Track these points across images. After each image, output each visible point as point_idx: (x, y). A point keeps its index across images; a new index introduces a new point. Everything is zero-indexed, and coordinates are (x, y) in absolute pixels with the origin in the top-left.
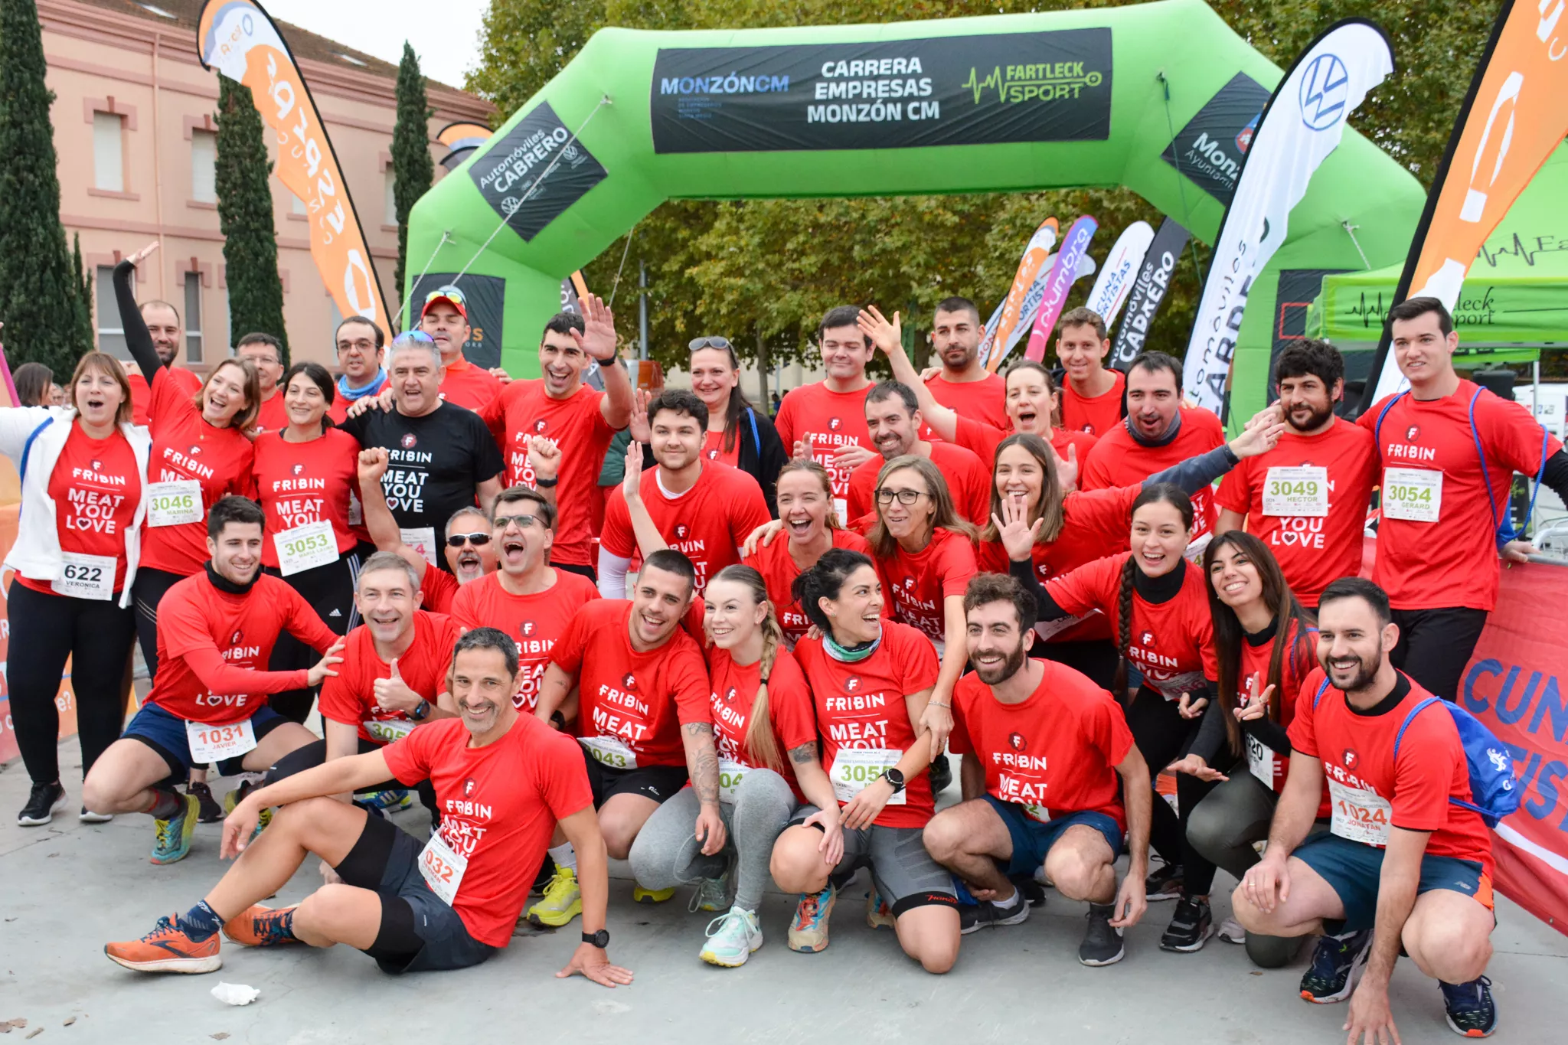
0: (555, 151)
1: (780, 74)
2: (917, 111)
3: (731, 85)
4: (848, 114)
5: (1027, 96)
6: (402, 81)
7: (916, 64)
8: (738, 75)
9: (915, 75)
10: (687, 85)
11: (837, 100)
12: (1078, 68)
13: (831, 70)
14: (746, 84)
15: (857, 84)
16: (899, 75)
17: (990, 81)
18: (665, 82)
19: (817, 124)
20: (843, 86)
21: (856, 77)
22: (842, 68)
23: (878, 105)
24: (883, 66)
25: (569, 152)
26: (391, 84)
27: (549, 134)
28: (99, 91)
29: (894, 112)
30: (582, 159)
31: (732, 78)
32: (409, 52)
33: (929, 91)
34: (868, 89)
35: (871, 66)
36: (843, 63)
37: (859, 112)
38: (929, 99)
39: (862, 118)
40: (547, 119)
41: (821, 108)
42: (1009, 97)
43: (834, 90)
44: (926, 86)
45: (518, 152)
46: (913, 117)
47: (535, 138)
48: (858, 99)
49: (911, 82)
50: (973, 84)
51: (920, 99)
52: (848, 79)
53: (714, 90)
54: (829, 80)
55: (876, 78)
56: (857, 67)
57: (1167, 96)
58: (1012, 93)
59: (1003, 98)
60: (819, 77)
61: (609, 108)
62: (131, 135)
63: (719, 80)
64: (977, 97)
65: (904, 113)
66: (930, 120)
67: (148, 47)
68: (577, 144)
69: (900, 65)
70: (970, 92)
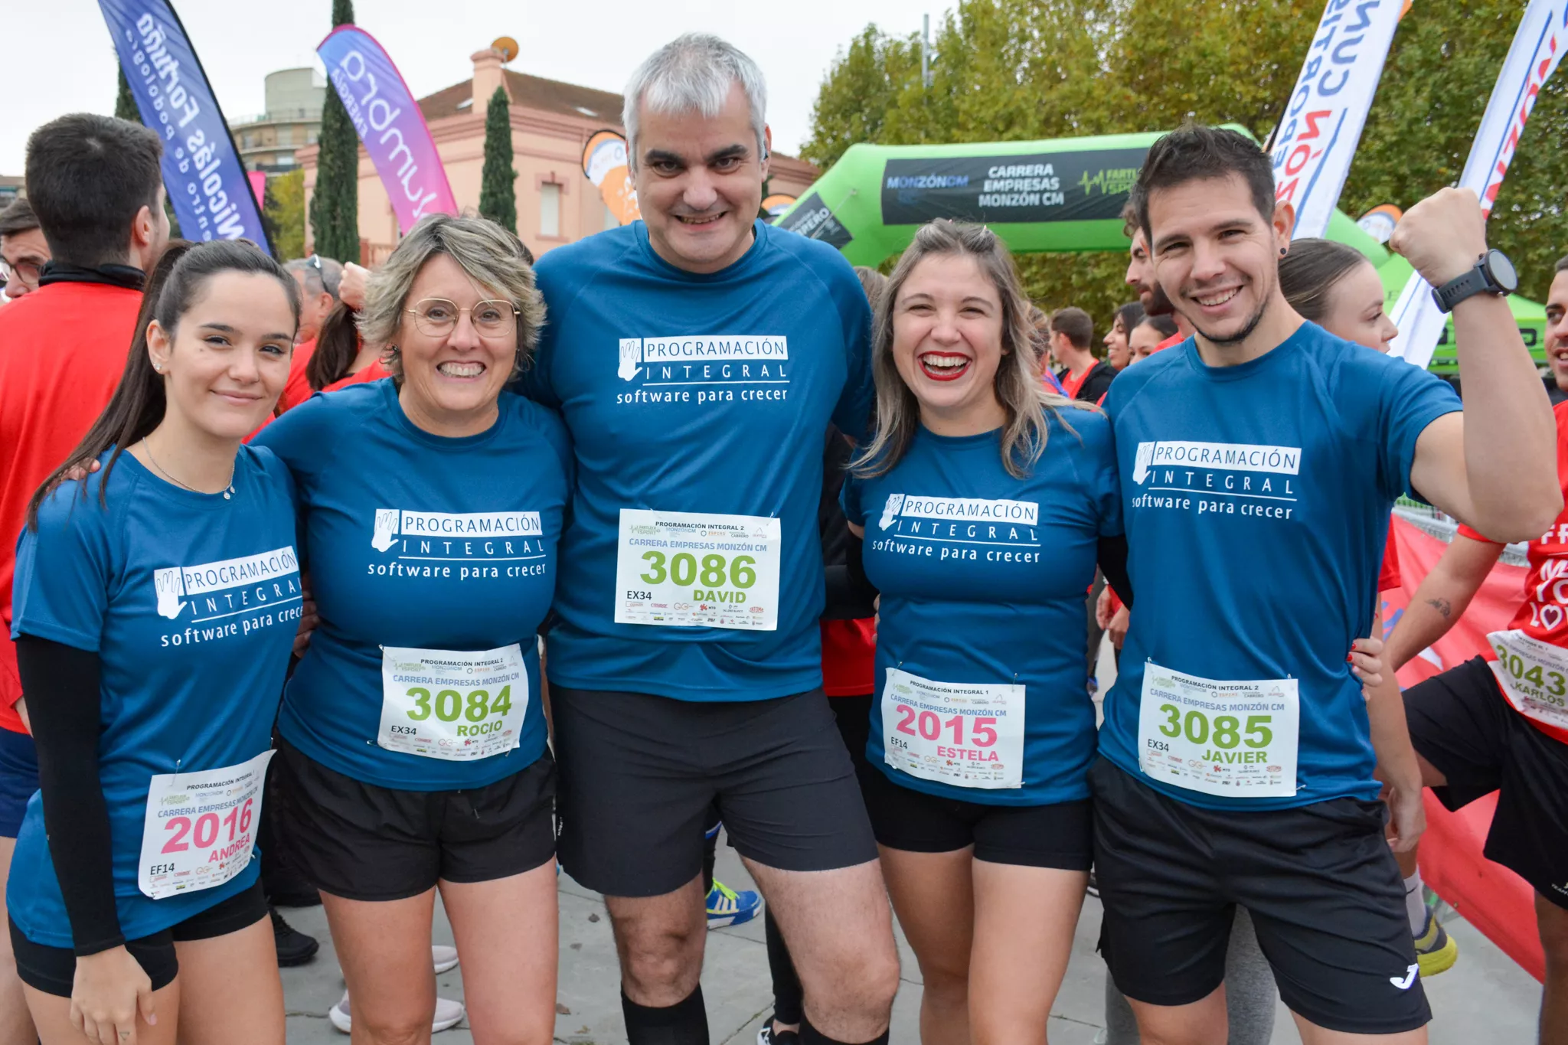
0: (820, 223)
1: (962, 176)
2: (1049, 199)
3: (932, 182)
4: (1005, 201)
5: (1120, 190)
7: (1049, 169)
8: (937, 175)
9: (1049, 177)
10: (904, 182)
11: (999, 192)
13: (995, 172)
14: (941, 181)
15: (1010, 181)
16: (1038, 176)
17: (1096, 180)
18: (890, 181)
19: (985, 208)
20: (1002, 183)
21: (1011, 177)
22: (1002, 172)
23: (1024, 195)
24: (1027, 170)
25: (830, 225)
27: (817, 212)
28: (545, 168)
29: (1034, 200)
30: (837, 229)
31: (933, 177)
33: (1056, 186)
34: (1018, 185)
35: (1021, 170)
36: (1002, 168)
37: (1012, 199)
38: (1057, 191)
39: (1014, 203)
40: (816, 203)
41: (988, 197)
42: (1108, 190)
43: (997, 185)
44: (1055, 183)
45: (798, 224)
46: (1047, 203)
47: (809, 215)
48: (1011, 191)
49: (1046, 181)
50: (1086, 182)
51: (1051, 191)
52: (1006, 179)
53: (921, 185)
54: (994, 179)
55: (1024, 178)
56: (1013, 170)
58: (1111, 187)
59: (1104, 191)
60: (987, 177)
61: (855, 197)
62: (564, 197)
63: (923, 179)
64: (1088, 190)
65: (1041, 200)
66: (1057, 205)
67: (578, 137)
68: (834, 219)
69: (1039, 169)
70: (1083, 187)
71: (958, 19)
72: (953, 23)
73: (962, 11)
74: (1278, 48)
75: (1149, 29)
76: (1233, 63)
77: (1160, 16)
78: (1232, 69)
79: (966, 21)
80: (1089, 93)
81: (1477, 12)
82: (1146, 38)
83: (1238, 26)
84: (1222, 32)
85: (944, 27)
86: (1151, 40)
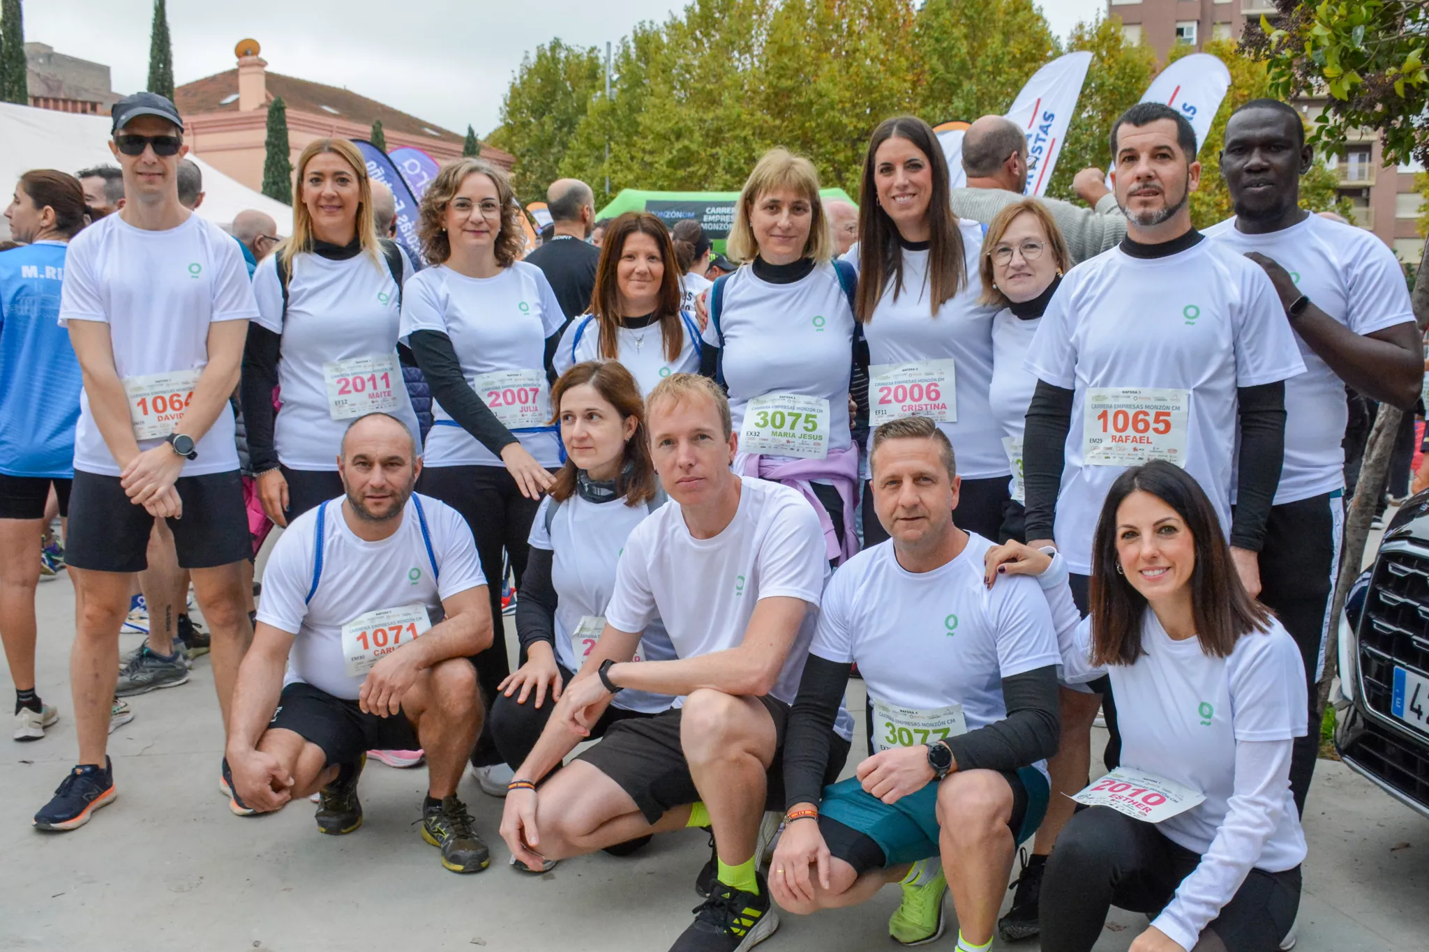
1: (691, 212)
6: (467, 149)
11: (712, 222)
13: (710, 210)
15: (718, 216)
20: (712, 217)
21: (717, 214)
26: (461, 146)
31: (674, 212)
32: (471, 131)
34: (723, 218)
35: (724, 210)
36: (714, 209)
37: (719, 226)
48: (719, 222)
52: (714, 214)
53: (667, 216)
54: (708, 214)
56: (719, 210)
63: (668, 213)
71: (632, 45)
72: (629, 47)
73: (635, 40)
74: (872, 93)
75: (782, 72)
76: (841, 101)
77: (790, 64)
78: (840, 106)
79: (639, 49)
80: (739, 116)
81: (998, 78)
82: (779, 78)
83: (844, 73)
84: (832, 81)
85: (621, 51)
86: (783, 80)
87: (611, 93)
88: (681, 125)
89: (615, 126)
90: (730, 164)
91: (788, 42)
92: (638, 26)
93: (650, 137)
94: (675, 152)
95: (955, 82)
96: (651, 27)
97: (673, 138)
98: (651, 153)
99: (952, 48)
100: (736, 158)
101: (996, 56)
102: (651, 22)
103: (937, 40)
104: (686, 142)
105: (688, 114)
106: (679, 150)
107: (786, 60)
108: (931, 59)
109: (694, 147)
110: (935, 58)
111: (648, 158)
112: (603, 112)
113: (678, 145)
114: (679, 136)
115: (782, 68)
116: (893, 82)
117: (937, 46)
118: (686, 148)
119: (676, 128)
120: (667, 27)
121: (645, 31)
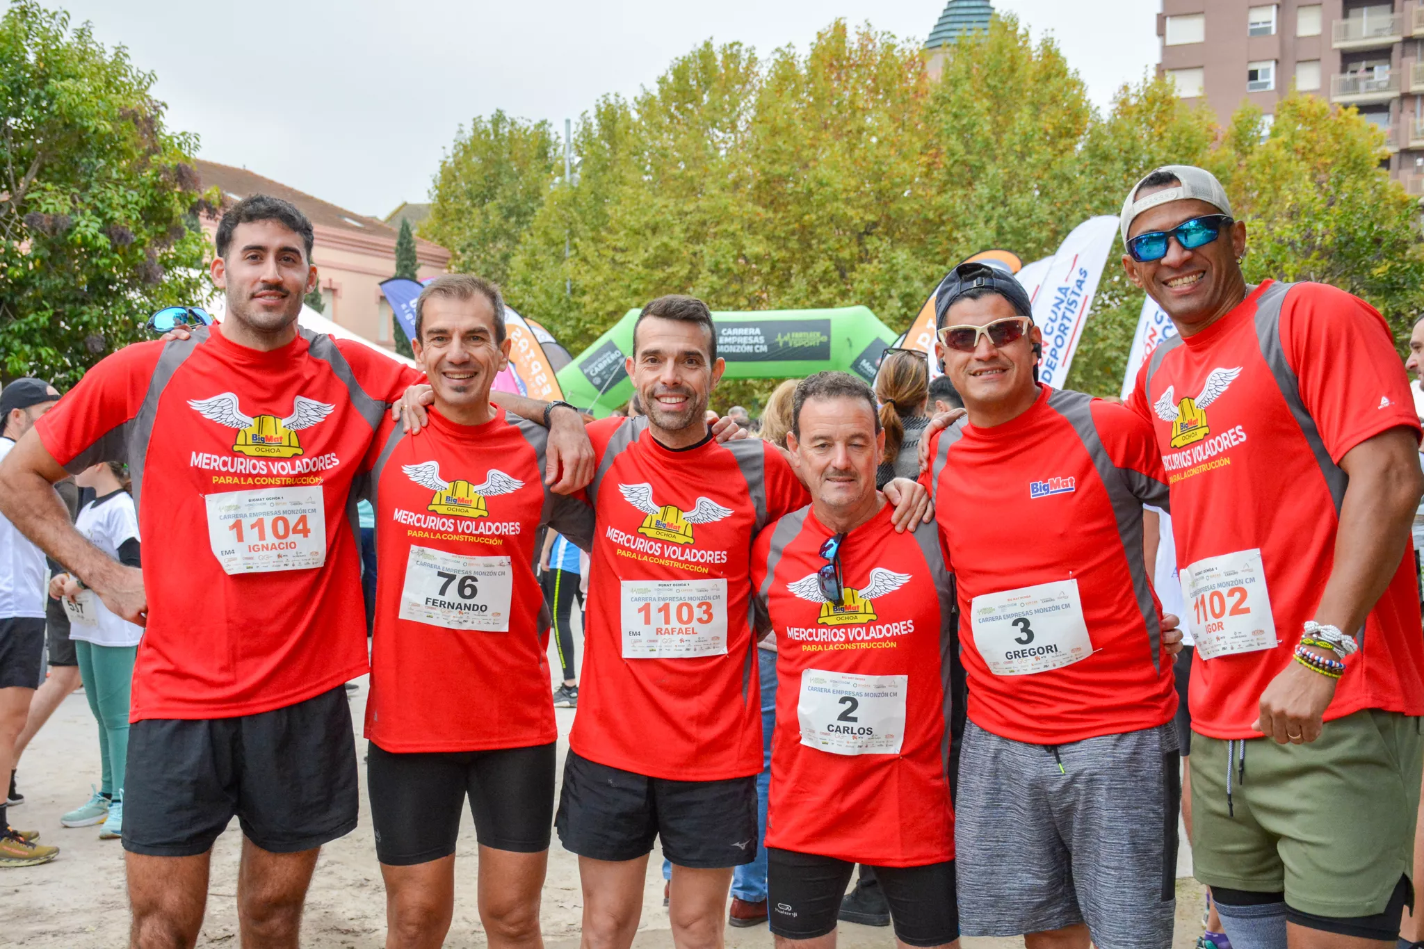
0: (615, 360)
2: (758, 348)
4: (732, 349)
5: (800, 344)
6: (400, 244)
7: (758, 331)
9: (758, 335)
11: (728, 343)
12: (818, 334)
13: (725, 332)
15: (735, 338)
16: (752, 335)
17: (786, 338)
20: (730, 338)
21: (735, 335)
22: (730, 332)
23: (743, 346)
24: (745, 331)
26: (393, 243)
27: (614, 353)
29: (750, 349)
33: (762, 341)
34: (740, 340)
35: (740, 331)
36: (729, 330)
37: (737, 348)
38: (763, 344)
39: (738, 351)
40: (612, 346)
42: (793, 345)
43: (727, 340)
44: (762, 339)
45: (599, 359)
46: (757, 351)
47: (607, 352)
48: (736, 344)
49: (756, 338)
50: (780, 340)
51: (760, 344)
52: (732, 336)
54: (724, 336)
55: (743, 335)
56: (736, 331)
57: (851, 346)
58: (794, 343)
59: (790, 344)
64: (781, 344)
65: (753, 349)
66: (763, 352)
69: (752, 331)
70: (778, 342)
71: (595, 122)
72: (591, 125)
73: (598, 116)
75: (775, 156)
76: (845, 190)
77: (783, 147)
78: (844, 196)
79: (604, 127)
80: (726, 208)
81: (1028, 159)
82: (773, 162)
83: (847, 156)
84: (835, 167)
85: (581, 128)
86: (776, 166)
87: (572, 179)
88: (659, 218)
89: (578, 218)
90: (717, 264)
91: (781, 122)
92: (601, 100)
93: (622, 233)
94: (651, 250)
95: (978, 164)
96: (617, 102)
97: (648, 233)
98: (623, 251)
99: (974, 125)
100: (724, 256)
101: (1025, 134)
102: (617, 95)
103: (956, 116)
104: (665, 239)
105: (664, 205)
106: (657, 248)
107: (780, 143)
108: (948, 137)
109: (674, 244)
110: (954, 137)
111: (619, 257)
112: (563, 202)
113: (656, 242)
114: (655, 230)
115: (775, 151)
116: (905, 166)
117: (955, 123)
118: (665, 245)
119: (652, 222)
120: (638, 103)
121: (609, 105)
